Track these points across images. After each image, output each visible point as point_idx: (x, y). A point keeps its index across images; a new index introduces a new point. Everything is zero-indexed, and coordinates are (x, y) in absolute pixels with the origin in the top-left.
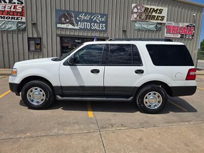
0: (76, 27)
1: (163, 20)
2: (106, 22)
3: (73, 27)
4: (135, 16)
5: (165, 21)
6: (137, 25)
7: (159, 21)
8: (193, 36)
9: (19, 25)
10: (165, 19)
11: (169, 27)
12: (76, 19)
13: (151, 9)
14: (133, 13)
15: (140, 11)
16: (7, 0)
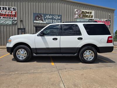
0: (44, 22)
4: (77, 16)
5: (93, 18)
6: (78, 20)
7: (90, 18)
8: (110, 26)
9: (13, 22)
12: (44, 18)
13: (85, 12)
14: (75, 14)
16: (7, 9)
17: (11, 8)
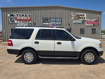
0: (50, 24)
1: (85, 18)
2: (61, 21)
3: (49, 24)
4: (73, 18)
5: (85, 19)
6: (74, 21)
7: (83, 19)
8: (98, 24)
9: (29, 24)
10: (86, 18)
11: (87, 21)
12: (50, 21)
13: (79, 15)
14: (72, 17)
15: (75, 16)
16: (25, 16)
17: (27, 15)
